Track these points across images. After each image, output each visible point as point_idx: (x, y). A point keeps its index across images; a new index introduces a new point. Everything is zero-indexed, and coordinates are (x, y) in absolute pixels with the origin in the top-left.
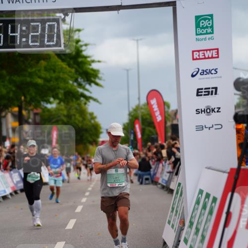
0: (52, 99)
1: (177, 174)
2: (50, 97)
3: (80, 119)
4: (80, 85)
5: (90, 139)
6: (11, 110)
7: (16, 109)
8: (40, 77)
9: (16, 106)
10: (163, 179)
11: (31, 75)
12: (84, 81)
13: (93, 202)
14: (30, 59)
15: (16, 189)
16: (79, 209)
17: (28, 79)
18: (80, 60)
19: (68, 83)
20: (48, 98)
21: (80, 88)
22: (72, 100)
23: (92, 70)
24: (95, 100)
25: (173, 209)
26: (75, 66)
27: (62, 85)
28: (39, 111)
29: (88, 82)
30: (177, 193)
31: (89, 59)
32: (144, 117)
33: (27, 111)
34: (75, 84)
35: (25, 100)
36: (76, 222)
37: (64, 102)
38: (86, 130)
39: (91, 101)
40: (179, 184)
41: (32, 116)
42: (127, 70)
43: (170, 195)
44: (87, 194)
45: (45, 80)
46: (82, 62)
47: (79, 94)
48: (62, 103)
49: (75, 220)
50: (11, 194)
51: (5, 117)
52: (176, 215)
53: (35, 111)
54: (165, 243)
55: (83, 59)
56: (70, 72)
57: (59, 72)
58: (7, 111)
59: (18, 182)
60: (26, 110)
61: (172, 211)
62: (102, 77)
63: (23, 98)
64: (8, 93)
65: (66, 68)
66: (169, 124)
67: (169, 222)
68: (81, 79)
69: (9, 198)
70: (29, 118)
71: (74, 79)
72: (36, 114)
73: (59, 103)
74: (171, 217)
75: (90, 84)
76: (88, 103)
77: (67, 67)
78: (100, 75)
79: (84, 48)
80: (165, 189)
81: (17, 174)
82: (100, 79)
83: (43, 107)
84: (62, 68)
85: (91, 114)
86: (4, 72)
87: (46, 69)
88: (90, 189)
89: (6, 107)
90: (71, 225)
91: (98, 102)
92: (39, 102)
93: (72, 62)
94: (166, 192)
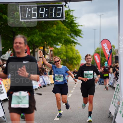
0: (59, 43)
1: (117, 80)
2: (58, 42)
3: (72, 53)
4: (72, 37)
5: (76, 63)
6: (40, 49)
7: (42, 48)
10: (110, 82)
11: (49, 32)
12: (74, 35)
13: (77, 92)
14: (49, 24)
15: (41, 85)
16: (70, 96)
17: (48, 34)
18: (72, 25)
19: (66, 35)
20: (57, 42)
21: (72, 38)
22: (68, 44)
23: (78, 29)
24: (79, 44)
25: (115, 96)
26: (70, 28)
27: (64, 37)
28: (53, 49)
29: (76, 35)
30: (117, 89)
31: (77, 25)
32: (102, 53)
34: (70, 36)
37: (65, 45)
38: (74, 59)
39: (77, 44)
40: (118, 85)
41: (49, 51)
42: (95, 30)
43: (113, 90)
44: (74, 88)
45: (57, 34)
46: (73, 26)
47: (72, 41)
48: (64, 46)
50: (39, 88)
51: (37, 51)
52: (116, 99)
53: (51, 49)
54: (110, 113)
55: (74, 24)
56: (68, 30)
57: (63, 31)
58: (38, 49)
59: (42, 82)
60: (46, 48)
61: (114, 98)
62: (82, 33)
63: (45, 43)
64: (39, 40)
65: (66, 29)
66: (114, 56)
67: (113, 103)
68: (73, 34)
69: (38, 90)
71: (69, 34)
72: (51, 51)
73: (62, 45)
74: (113, 100)
75: (77, 36)
76: (76, 45)
78: (82, 32)
79: (74, 19)
80: (111, 87)
81: (42, 78)
82: (82, 34)
83: (55, 47)
84: (64, 29)
85: (77, 51)
86: (37, 30)
87: (57, 29)
88: (75, 86)
89: (37, 47)
91: (80, 45)
92: (53, 45)
93: (69, 26)
94: (112, 89)
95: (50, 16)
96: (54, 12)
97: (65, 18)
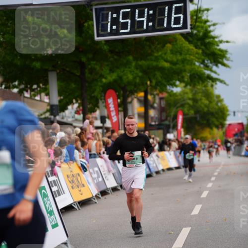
0: (178, 83)
2: (176, 80)
3: (207, 102)
4: (207, 67)
5: (217, 123)
6: (137, 96)
7: (142, 94)
8: (166, 61)
9: (141, 92)
11: (157, 59)
12: (211, 63)
13: (220, 187)
14: (157, 43)
16: (205, 194)
17: (155, 64)
18: (207, 41)
19: (194, 64)
20: (174, 81)
21: (208, 70)
22: (199, 83)
23: (220, 50)
24: (221, 81)
26: (203, 47)
27: (188, 67)
28: (165, 95)
29: (215, 64)
31: (217, 40)
33: (152, 96)
34: (202, 66)
35: (151, 85)
36: (202, 207)
37: (190, 85)
38: (212, 114)
39: (218, 82)
41: (157, 101)
44: (213, 179)
45: (172, 63)
46: (209, 43)
47: (206, 75)
48: (189, 87)
49: (201, 206)
51: (131, 102)
53: (161, 96)
56: (197, 53)
57: (186, 54)
58: (133, 96)
60: (151, 94)
62: (229, 58)
63: (149, 83)
64: (135, 78)
68: (207, 61)
70: (154, 102)
71: (201, 60)
72: (161, 99)
73: (185, 86)
75: (217, 65)
76: (215, 86)
77: (194, 48)
78: (228, 56)
79: (212, 28)
82: (228, 60)
83: (169, 91)
84: (188, 50)
85: (218, 97)
86: (131, 58)
87: (172, 52)
88: (216, 174)
89: (132, 93)
90: (196, 210)
91: (225, 83)
92: (165, 86)
93: (199, 43)
95: (158, 26)
96: (166, 15)
97: (191, 29)
